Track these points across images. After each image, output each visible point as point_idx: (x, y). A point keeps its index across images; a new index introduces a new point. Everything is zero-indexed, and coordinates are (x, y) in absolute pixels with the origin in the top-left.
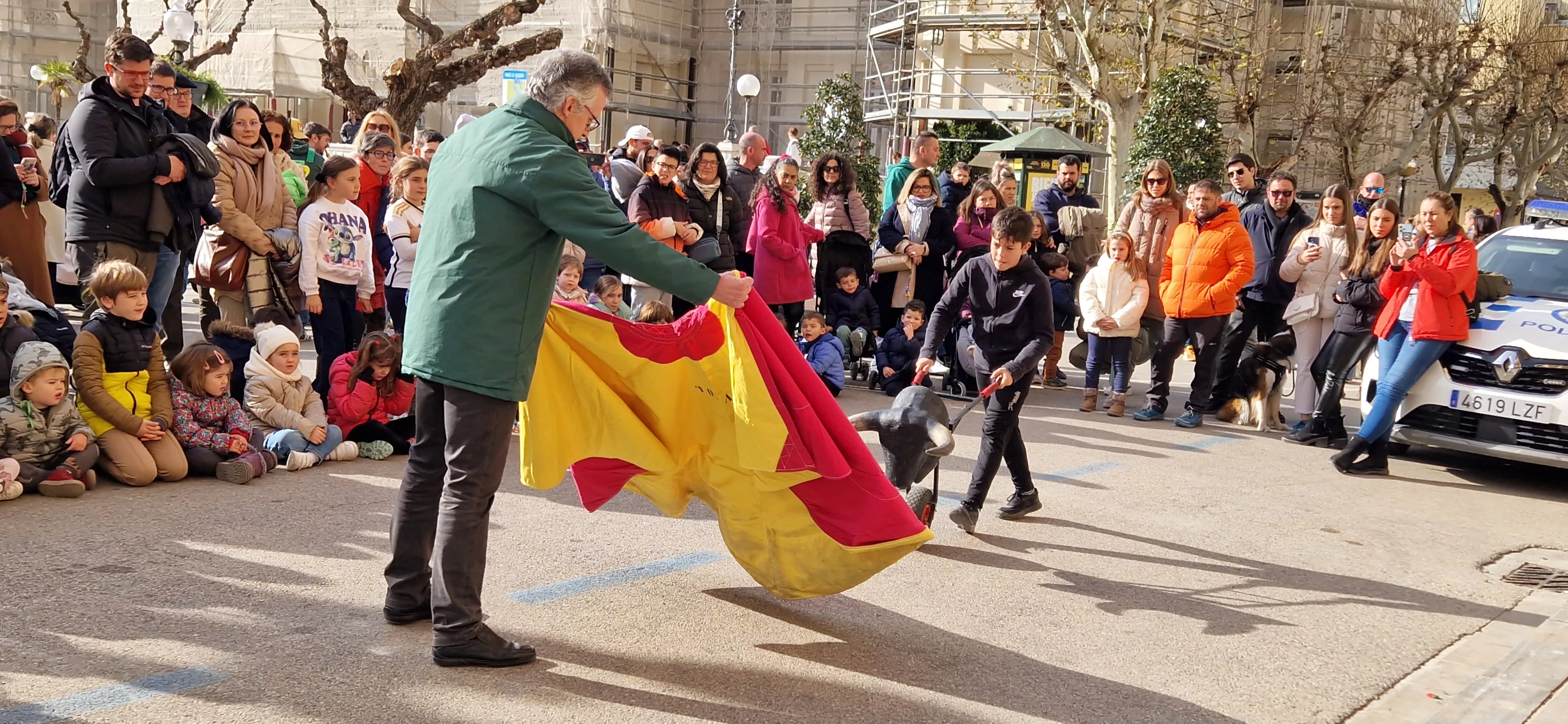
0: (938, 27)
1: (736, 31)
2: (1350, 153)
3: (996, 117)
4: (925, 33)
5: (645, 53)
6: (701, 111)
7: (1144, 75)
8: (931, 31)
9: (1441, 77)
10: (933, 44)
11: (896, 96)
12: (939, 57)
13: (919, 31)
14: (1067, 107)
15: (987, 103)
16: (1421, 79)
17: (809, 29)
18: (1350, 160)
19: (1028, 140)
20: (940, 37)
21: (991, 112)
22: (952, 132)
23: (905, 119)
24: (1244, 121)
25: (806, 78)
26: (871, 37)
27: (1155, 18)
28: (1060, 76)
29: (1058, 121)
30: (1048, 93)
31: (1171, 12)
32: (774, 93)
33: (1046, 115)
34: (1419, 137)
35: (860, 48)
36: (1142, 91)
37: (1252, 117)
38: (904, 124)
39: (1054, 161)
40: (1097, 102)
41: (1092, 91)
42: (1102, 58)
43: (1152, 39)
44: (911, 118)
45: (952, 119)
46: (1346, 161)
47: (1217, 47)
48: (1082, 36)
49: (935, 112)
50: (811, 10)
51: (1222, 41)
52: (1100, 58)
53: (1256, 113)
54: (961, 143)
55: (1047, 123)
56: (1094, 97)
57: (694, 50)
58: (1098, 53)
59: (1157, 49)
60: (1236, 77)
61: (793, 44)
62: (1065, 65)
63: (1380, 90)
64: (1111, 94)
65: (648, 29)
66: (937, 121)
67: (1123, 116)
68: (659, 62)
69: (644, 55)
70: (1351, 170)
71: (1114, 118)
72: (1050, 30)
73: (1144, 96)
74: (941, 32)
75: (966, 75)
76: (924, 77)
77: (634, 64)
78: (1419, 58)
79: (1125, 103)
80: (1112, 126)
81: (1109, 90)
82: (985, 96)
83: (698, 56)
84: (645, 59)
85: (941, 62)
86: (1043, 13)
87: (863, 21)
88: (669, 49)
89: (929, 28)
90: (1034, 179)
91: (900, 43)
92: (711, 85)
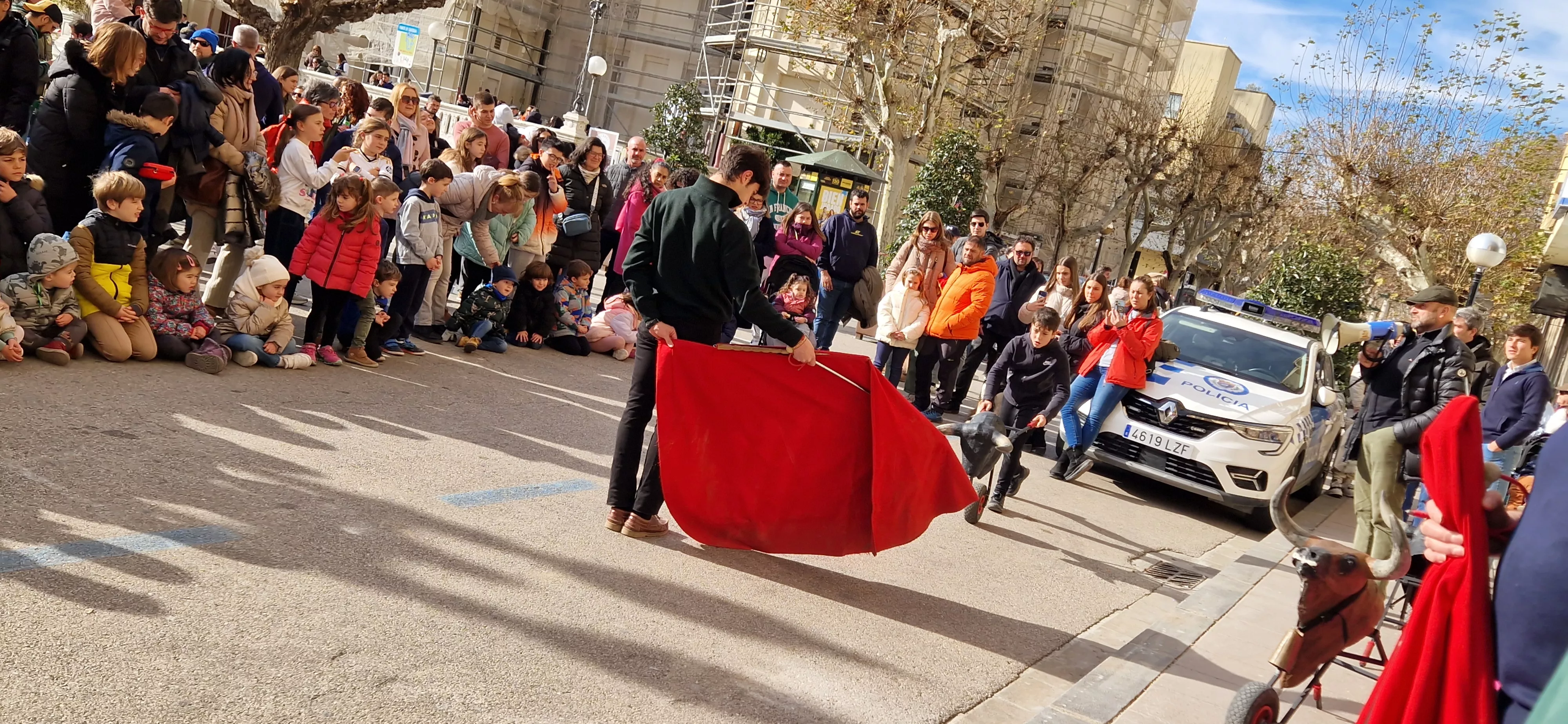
0: (763, 48)
1: (596, 21)
2: (1067, 209)
3: (799, 131)
4: (750, 50)
5: (508, 17)
6: (550, 77)
7: (923, 122)
8: (756, 50)
9: (1142, 160)
10: (757, 60)
11: (720, 98)
12: (760, 72)
13: (748, 47)
14: (858, 134)
15: (791, 117)
16: (1128, 160)
17: (653, 25)
18: (1066, 215)
19: (825, 159)
20: (764, 56)
21: (796, 127)
22: (762, 138)
23: (725, 118)
24: (992, 171)
25: (644, 68)
26: (706, 43)
27: (939, 78)
28: (856, 107)
29: (847, 144)
30: (846, 120)
31: (951, 75)
32: (615, 74)
33: (839, 137)
34: (1119, 206)
35: (694, 50)
36: (920, 135)
37: (998, 169)
38: (722, 122)
39: (843, 180)
40: (883, 137)
41: (881, 127)
42: (893, 102)
43: (935, 94)
44: (730, 119)
45: (763, 127)
46: (1063, 216)
47: (981, 107)
48: (881, 82)
49: (749, 118)
50: (657, 9)
51: (985, 103)
52: (892, 102)
53: (1002, 166)
54: (767, 148)
55: (840, 145)
56: (881, 132)
57: (550, 23)
58: (891, 97)
59: (937, 103)
60: (991, 135)
61: (637, 36)
62: (862, 101)
63: (1097, 164)
64: (895, 132)
66: (750, 126)
67: (902, 151)
68: (519, 27)
69: (506, 20)
70: (1065, 223)
71: (894, 152)
72: (854, 70)
73: (921, 139)
74: (765, 52)
75: (779, 92)
76: (744, 86)
77: (497, 26)
78: (1129, 142)
79: (905, 141)
80: (891, 158)
81: (894, 129)
82: (793, 113)
83: (554, 29)
84: (508, 24)
85: (761, 76)
86: (852, 55)
87: (699, 29)
88: (529, 18)
89: (755, 47)
90: (826, 191)
91: (729, 53)
92: (561, 56)
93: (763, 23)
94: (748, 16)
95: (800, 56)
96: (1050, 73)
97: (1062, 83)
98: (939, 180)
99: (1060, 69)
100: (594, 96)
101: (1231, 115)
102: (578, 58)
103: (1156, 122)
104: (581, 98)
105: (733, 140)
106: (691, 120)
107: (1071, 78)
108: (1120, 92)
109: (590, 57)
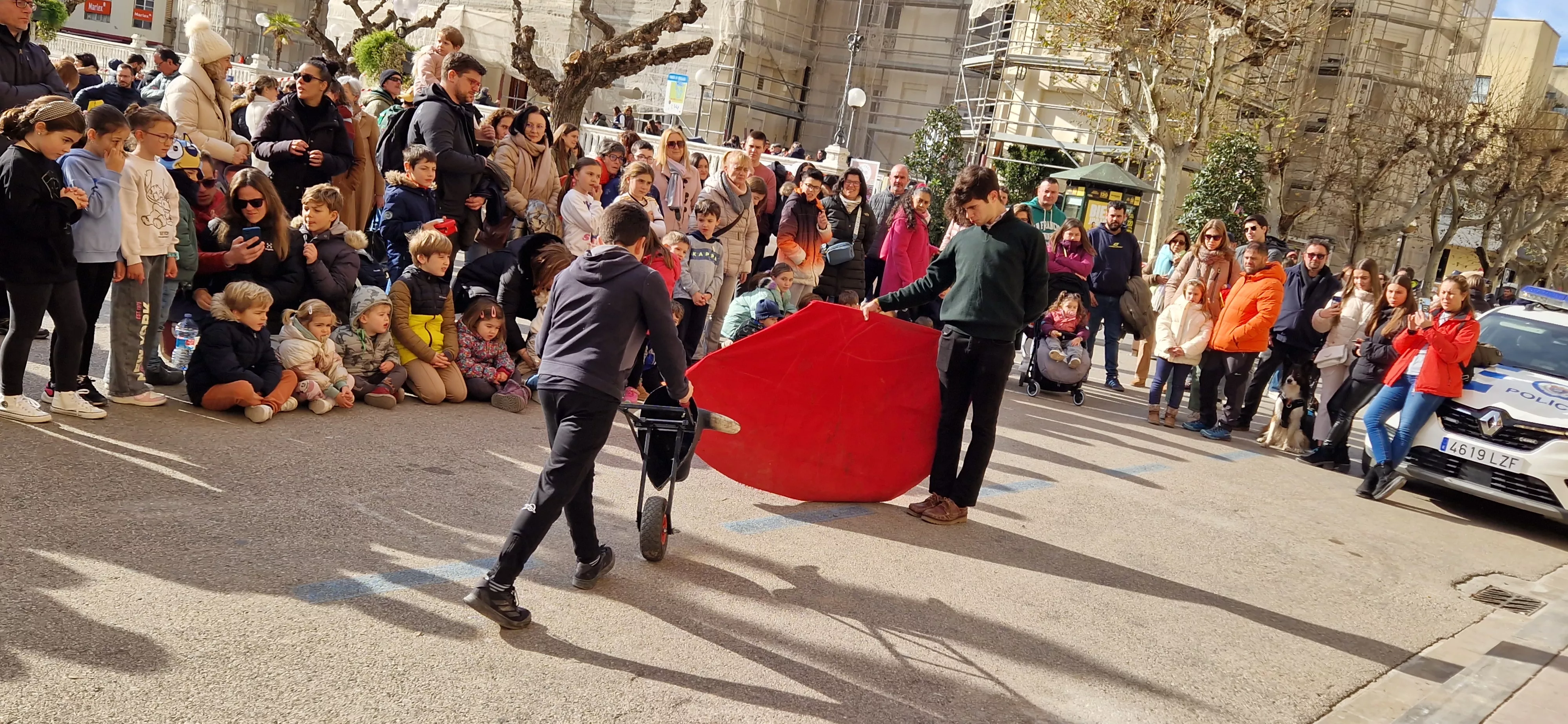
0: (1023, 65)
1: (855, 53)
2: (1362, 208)
3: (1063, 147)
4: (1009, 68)
5: (769, 58)
6: (811, 112)
7: (1196, 127)
8: (1015, 68)
9: (1447, 151)
10: (1016, 79)
11: (980, 120)
12: (1020, 89)
13: (1007, 66)
14: (1125, 145)
15: (1055, 133)
16: (1430, 151)
17: (910, 53)
18: (1361, 214)
19: (1092, 172)
20: (1023, 73)
21: (1059, 142)
22: (1024, 156)
23: (985, 140)
24: (1275, 173)
25: (903, 94)
26: (964, 66)
27: (1212, 80)
28: (1122, 117)
30: (1112, 131)
31: (1225, 76)
32: (874, 104)
33: (1105, 150)
34: (1423, 201)
35: (952, 73)
36: (1193, 141)
37: (1282, 170)
38: (983, 143)
39: (1112, 193)
40: (1153, 146)
41: (1150, 135)
42: (1162, 109)
43: (1208, 97)
44: (991, 140)
46: (1357, 216)
47: (1260, 107)
48: (1148, 89)
49: (1010, 137)
50: (913, 37)
52: (1161, 109)
53: (1286, 167)
54: (1030, 166)
55: (1107, 158)
56: (1151, 141)
57: (810, 60)
58: (1160, 104)
60: (1272, 135)
61: (895, 64)
62: (1129, 111)
63: (1394, 158)
64: (1166, 140)
65: (775, 38)
66: (1012, 145)
67: (1174, 159)
68: (780, 67)
69: (768, 61)
70: (1361, 223)
71: (1166, 161)
72: (1120, 80)
73: (1194, 145)
74: (1024, 69)
75: (1041, 108)
76: (1005, 106)
77: (759, 67)
78: (1432, 132)
79: (1177, 148)
80: (1163, 167)
81: (1165, 137)
82: (1056, 128)
83: (813, 66)
84: (769, 64)
85: (1021, 94)
86: (1116, 65)
87: (957, 51)
88: (789, 57)
89: (1015, 64)
90: (1093, 206)
91: (988, 74)
92: (821, 92)
93: (1022, 40)
94: (1006, 35)
95: (1061, 70)
96: (1337, 65)
97: (1351, 75)
98: (1217, 186)
99: (1347, 60)
100: (854, 127)
101: (1551, 95)
102: (837, 91)
103: (1461, 108)
104: (842, 131)
105: (995, 161)
106: (952, 143)
107: (1360, 69)
108: (1418, 78)
109: (850, 88)
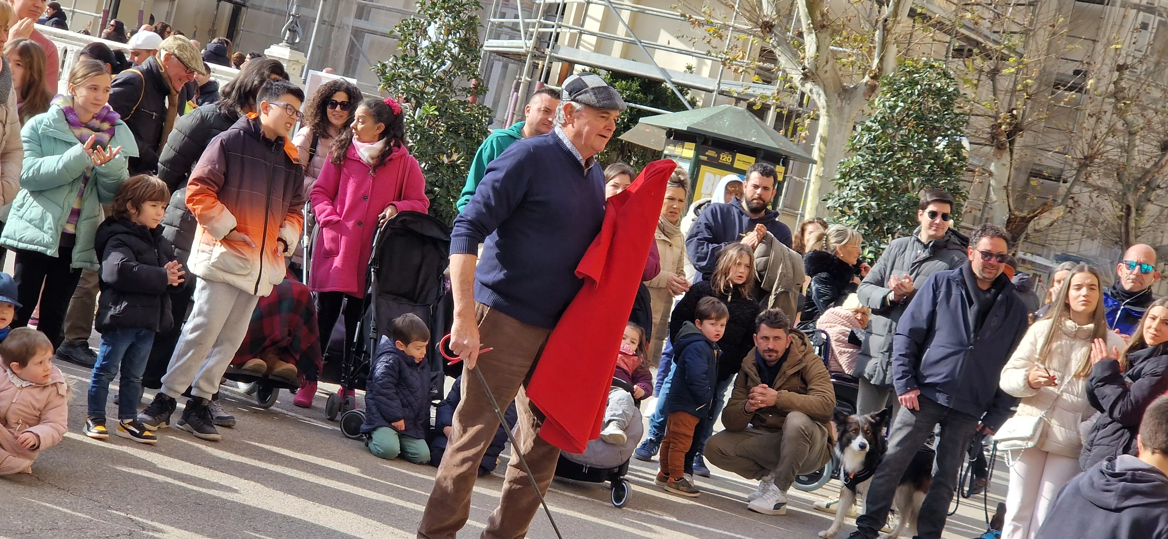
3: (669, 78)
7: (876, 61)
11: (535, 24)
14: (769, 83)
19: (708, 119)
21: (663, 71)
24: (1000, 147)
28: (764, 39)
29: (752, 100)
36: (871, 82)
37: (1012, 143)
38: (540, 62)
39: (739, 156)
41: (804, 69)
42: (823, 26)
44: (551, 57)
49: (585, 55)
52: (821, 25)
53: (1018, 139)
55: (738, 100)
56: (806, 77)
59: (899, 28)
62: (773, 26)
64: (828, 77)
67: (841, 110)
71: (828, 112)
73: (872, 89)
79: (845, 93)
80: (823, 121)
81: (827, 71)
104: (295, 23)
